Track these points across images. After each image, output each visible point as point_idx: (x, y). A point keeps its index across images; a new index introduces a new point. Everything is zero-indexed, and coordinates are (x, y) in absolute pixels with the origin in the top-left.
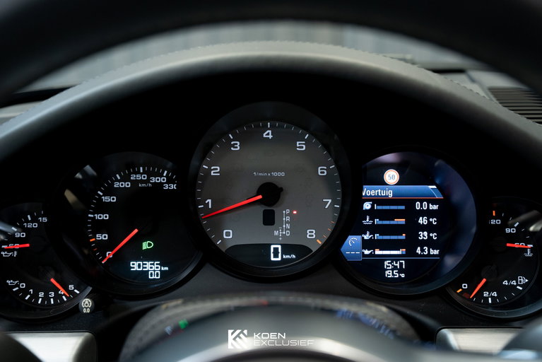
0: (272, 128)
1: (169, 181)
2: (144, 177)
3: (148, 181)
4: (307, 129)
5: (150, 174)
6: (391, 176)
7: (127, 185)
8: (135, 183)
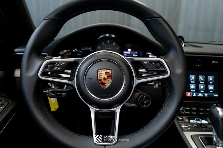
0: (109, 41)
1: (91, 49)
2: (87, 48)
3: (88, 49)
4: (115, 41)
5: (88, 48)
6: (129, 50)
7: (84, 50)
8: (85, 49)
